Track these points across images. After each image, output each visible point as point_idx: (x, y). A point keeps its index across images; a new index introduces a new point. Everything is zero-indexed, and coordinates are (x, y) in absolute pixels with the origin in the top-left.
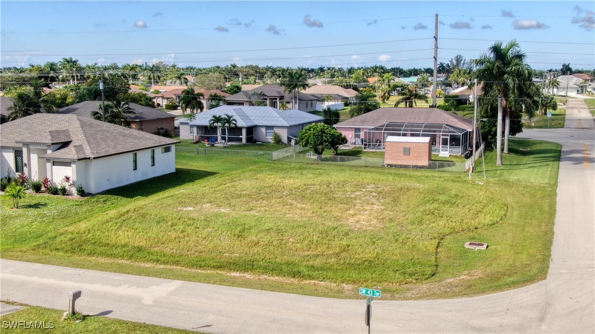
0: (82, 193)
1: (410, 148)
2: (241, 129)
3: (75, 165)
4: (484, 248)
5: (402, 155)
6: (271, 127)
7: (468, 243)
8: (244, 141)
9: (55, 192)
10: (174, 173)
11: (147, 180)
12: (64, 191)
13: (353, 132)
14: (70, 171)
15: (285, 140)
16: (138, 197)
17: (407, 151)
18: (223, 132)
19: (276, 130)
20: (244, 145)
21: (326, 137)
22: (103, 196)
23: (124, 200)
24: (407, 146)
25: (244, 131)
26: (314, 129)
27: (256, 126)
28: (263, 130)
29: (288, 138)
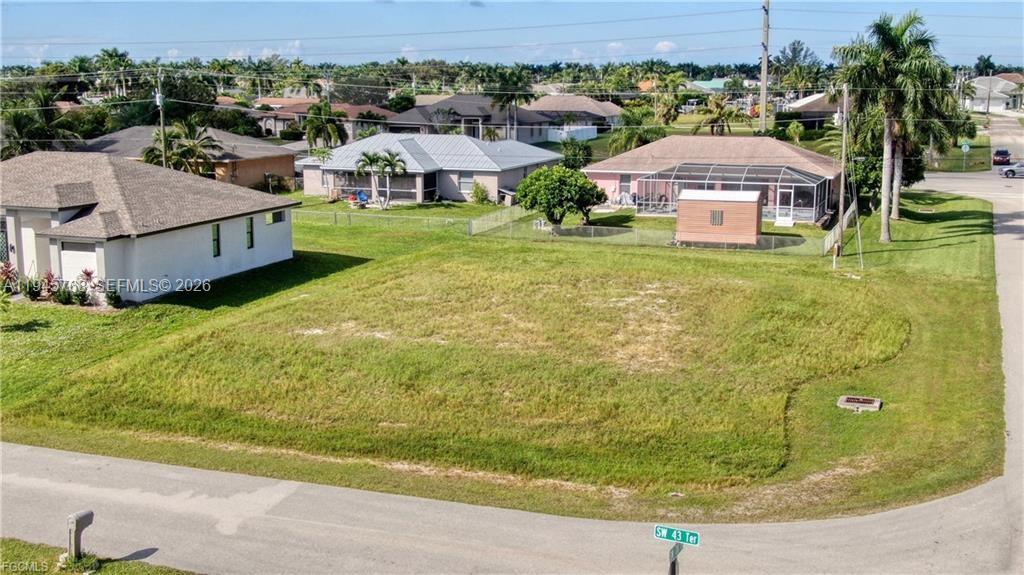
0: (116, 301)
1: (722, 212)
2: (413, 176)
3: (102, 250)
4: (874, 407)
5: (708, 223)
6: (469, 174)
7: (844, 398)
8: (419, 199)
9: (66, 299)
10: (291, 260)
11: (240, 274)
12: (83, 299)
13: (618, 182)
14: (93, 261)
15: (493, 195)
16: (222, 308)
17: (718, 217)
18: (382, 184)
19: (478, 179)
20: (420, 206)
21: (569, 192)
22: (156, 306)
23: (195, 313)
24: (717, 208)
25: (419, 181)
26: (546, 177)
27: (441, 171)
28: (454, 178)
29: (499, 192)
